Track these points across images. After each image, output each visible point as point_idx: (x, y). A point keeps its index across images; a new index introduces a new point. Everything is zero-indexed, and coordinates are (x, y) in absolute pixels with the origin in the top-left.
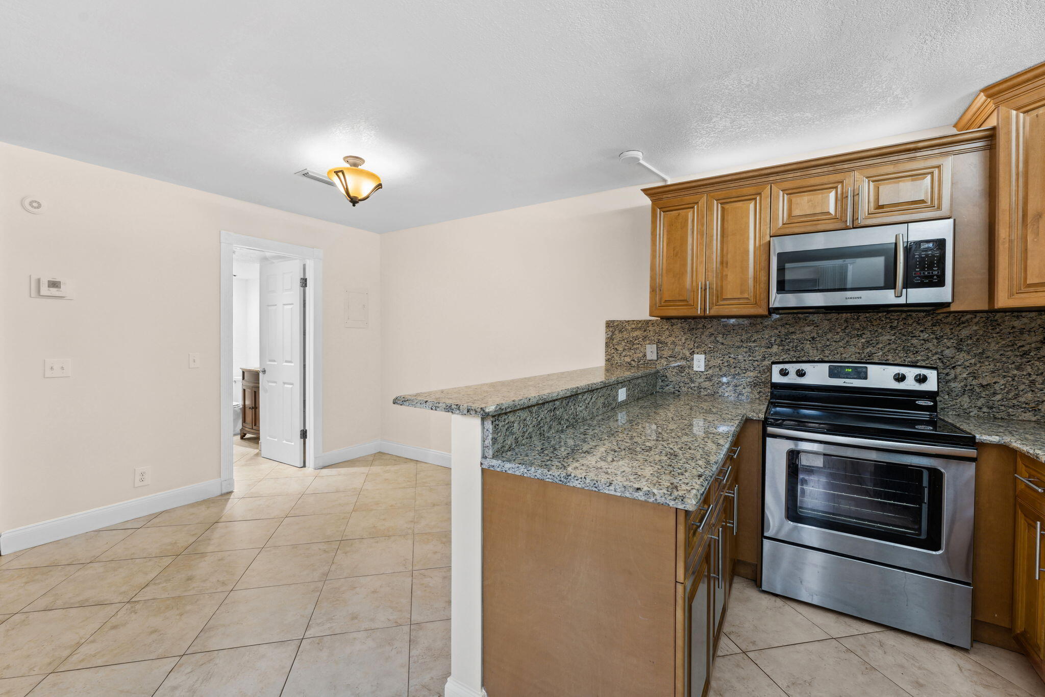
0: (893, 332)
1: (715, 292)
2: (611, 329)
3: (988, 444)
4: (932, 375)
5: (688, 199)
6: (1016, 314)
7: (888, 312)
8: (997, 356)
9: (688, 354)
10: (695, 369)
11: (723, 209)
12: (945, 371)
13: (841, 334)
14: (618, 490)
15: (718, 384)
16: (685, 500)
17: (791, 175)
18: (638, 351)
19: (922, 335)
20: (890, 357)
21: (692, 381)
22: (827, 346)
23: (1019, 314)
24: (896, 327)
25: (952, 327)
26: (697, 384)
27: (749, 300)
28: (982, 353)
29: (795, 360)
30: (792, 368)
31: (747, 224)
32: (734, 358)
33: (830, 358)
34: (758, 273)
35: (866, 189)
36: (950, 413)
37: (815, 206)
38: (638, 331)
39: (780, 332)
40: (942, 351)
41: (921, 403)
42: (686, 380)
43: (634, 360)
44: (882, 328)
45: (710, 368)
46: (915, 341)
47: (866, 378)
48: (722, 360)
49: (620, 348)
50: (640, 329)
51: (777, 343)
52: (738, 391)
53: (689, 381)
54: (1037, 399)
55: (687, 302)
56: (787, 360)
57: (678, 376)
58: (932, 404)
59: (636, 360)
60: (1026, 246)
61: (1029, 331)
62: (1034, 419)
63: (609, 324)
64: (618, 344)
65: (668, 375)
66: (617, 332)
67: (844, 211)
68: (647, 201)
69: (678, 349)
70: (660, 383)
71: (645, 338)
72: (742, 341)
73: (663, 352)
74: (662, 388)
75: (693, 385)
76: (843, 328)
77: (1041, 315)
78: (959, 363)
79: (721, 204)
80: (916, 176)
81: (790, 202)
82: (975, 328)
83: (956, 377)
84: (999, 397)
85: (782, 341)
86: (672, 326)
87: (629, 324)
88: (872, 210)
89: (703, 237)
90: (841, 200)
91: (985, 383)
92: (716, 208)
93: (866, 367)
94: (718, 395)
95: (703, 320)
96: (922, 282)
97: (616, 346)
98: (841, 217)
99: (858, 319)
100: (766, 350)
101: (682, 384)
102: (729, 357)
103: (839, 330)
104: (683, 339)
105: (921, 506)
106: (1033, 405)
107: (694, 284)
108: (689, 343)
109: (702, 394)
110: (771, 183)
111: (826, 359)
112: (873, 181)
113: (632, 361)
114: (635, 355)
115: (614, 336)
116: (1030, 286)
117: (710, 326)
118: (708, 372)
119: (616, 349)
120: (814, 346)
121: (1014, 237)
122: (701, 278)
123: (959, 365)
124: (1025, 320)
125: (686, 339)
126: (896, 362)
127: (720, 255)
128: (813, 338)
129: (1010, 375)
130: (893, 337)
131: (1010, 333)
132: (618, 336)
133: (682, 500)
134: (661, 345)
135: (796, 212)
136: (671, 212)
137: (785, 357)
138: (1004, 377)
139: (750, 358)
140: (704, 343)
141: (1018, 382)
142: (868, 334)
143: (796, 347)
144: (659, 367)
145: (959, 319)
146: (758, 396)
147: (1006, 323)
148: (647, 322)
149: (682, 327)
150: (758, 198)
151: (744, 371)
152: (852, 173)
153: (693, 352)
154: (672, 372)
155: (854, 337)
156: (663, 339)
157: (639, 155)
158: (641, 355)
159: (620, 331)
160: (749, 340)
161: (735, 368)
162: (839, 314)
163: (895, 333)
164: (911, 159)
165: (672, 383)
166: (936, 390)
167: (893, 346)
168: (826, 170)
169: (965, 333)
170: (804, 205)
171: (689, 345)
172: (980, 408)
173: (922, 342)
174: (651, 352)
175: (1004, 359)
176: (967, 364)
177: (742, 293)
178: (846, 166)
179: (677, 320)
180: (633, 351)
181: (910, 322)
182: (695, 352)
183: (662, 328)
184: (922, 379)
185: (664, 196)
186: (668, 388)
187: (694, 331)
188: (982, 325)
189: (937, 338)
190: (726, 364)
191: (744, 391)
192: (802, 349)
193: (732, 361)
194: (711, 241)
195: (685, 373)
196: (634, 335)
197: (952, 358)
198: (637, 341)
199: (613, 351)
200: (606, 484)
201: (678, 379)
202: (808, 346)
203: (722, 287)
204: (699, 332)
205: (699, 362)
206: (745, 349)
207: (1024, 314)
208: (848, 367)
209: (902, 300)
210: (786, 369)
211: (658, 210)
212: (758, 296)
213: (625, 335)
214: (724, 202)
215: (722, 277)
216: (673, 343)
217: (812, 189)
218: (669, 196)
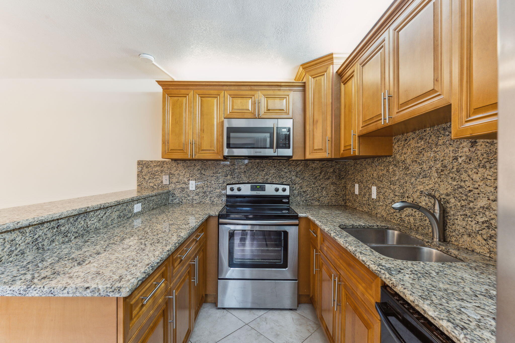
0: (275, 169)
1: (198, 146)
2: (141, 166)
3: (302, 217)
4: (287, 188)
5: (183, 91)
6: (313, 162)
7: (273, 159)
8: (308, 179)
9: (186, 180)
10: (190, 189)
11: (202, 100)
12: (292, 186)
13: (256, 170)
14: (71, 292)
15: (202, 197)
16: (121, 290)
17: (233, 88)
18: (158, 179)
19: (285, 170)
20: (274, 180)
21: (189, 196)
22: (251, 175)
23: (314, 162)
24: (276, 166)
25: (294, 167)
26: (191, 198)
27: (215, 151)
28: (304, 178)
29: (237, 183)
30: (236, 187)
31: (213, 110)
32: (210, 183)
33: (252, 181)
34: (219, 137)
35: (263, 101)
36: (294, 204)
37: (243, 105)
38: (158, 167)
39: (231, 169)
40: (291, 177)
41: (284, 200)
42: (186, 195)
43: (155, 185)
44: (271, 167)
45: (198, 188)
46: (282, 173)
47: (265, 190)
48: (204, 184)
49: (147, 178)
50: (159, 166)
51: (229, 174)
52: (212, 200)
53: (187, 196)
54: (319, 196)
55: (184, 151)
56: (234, 183)
57: (181, 193)
58: (288, 201)
59: (157, 185)
60: (314, 133)
61: (317, 169)
62: (318, 204)
63: (140, 163)
64: (146, 175)
65: (176, 193)
66: (144, 168)
67: (255, 109)
68: (160, 89)
69: (181, 178)
70: (171, 198)
71: (162, 172)
72: (213, 173)
73: (172, 180)
74: (172, 201)
75: (189, 198)
76: (257, 167)
77: (320, 162)
78: (297, 182)
79: (201, 97)
80: (281, 98)
81: (233, 102)
82: (301, 167)
83: (296, 189)
84: (308, 196)
85: (232, 173)
86: (178, 164)
87: (152, 163)
88: (265, 111)
89: (191, 114)
90: (254, 104)
91: (304, 191)
92: (198, 98)
93: (265, 185)
94: (202, 203)
95: (194, 161)
96: (283, 146)
97: (144, 177)
98: (254, 112)
99: (262, 162)
100: (225, 178)
101: (183, 198)
102: (208, 182)
103: (255, 167)
104: (184, 172)
105: (281, 248)
106: (318, 199)
107: (187, 140)
108: (187, 174)
109: (194, 203)
110: (225, 90)
111: (250, 182)
112: (266, 97)
113: (154, 185)
114: (156, 182)
115: (143, 170)
116: (316, 150)
117: (198, 165)
118: (197, 191)
119: (144, 178)
120: (245, 175)
121: (310, 129)
122: (191, 138)
123: (297, 183)
124: (316, 164)
125: (185, 172)
126: (276, 183)
127: (200, 126)
128: (245, 171)
129: (312, 187)
130: (275, 171)
131: (311, 169)
132: (145, 170)
133: (119, 290)
134: (171, 176)
135: (235, 107)
136: (174, 98)
137: (233, 181)
138: (310, 188)
139: (218, 182)
140: (195, 174)
141: (314, 190)
142: (266, 170)
143: (238, 176)
144: (170, 189)
145: (297, 163)
146: (221, 202)
147: (311, 165)
148: (163, 162)
149: (183, 165)
150: (218, 97)
151: (215, 189)
152: (258, 92)
153: (189, 179)
154: (178, 191)
155: (261, 171)
156: (172, 172)
157: (152, 58)
158: (160, 182)
159: (147, 167)
160: (217, 172)
161: (210, 187)
162: (255, 160)
163: (276, 169)
164: (280, 90)
165: (178, 198)
166: (289, 194)
167: (275, 175)
168: (247, 88)
169: (298, 169)
170: (239, 103)
171: (187, 175)
172: (303, 201)
173: (285, 173)
174: (165, 179)
175: (310, 180)
176: (299, 183)
177: (211, 147)
178: (255, 88)
179: (180, 161)
180: (155, 180)
181: (281, 164)
182: (190, 179)
183: (172, 166)
184: (284, 190)
185: (170, 87)
186: (175, 200)
187: (190, 168)
188: (303, 166)
189: (290, 172)
190: (206, 186)
191: (215, 199)
192: (240, 177)
193: (209, 184)
194: (196, 117)
195: (185, 191)
196: (156, 170)
197: (295, 180)
198: (157, 173)
199: (142, 180)
200: (61, 289)
201: (181, 195)
202: (243, 175)
203: (201, 143)
204: (192, 168)
205: (192, 185)
206: (215, 177)
207: (315, 162)
208: (258, 186)
209: (276, 154)
210: (233, 188)
211: (167, 95)
212: (219, 149)
213: (150, 169)
214: (202, 96)
215: (202, 138)
216: (178, 174)
217: (242, 97)
218: (173, 88)
